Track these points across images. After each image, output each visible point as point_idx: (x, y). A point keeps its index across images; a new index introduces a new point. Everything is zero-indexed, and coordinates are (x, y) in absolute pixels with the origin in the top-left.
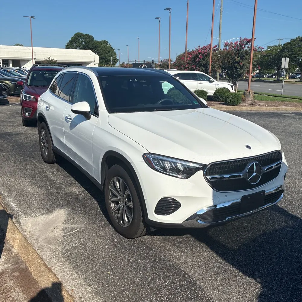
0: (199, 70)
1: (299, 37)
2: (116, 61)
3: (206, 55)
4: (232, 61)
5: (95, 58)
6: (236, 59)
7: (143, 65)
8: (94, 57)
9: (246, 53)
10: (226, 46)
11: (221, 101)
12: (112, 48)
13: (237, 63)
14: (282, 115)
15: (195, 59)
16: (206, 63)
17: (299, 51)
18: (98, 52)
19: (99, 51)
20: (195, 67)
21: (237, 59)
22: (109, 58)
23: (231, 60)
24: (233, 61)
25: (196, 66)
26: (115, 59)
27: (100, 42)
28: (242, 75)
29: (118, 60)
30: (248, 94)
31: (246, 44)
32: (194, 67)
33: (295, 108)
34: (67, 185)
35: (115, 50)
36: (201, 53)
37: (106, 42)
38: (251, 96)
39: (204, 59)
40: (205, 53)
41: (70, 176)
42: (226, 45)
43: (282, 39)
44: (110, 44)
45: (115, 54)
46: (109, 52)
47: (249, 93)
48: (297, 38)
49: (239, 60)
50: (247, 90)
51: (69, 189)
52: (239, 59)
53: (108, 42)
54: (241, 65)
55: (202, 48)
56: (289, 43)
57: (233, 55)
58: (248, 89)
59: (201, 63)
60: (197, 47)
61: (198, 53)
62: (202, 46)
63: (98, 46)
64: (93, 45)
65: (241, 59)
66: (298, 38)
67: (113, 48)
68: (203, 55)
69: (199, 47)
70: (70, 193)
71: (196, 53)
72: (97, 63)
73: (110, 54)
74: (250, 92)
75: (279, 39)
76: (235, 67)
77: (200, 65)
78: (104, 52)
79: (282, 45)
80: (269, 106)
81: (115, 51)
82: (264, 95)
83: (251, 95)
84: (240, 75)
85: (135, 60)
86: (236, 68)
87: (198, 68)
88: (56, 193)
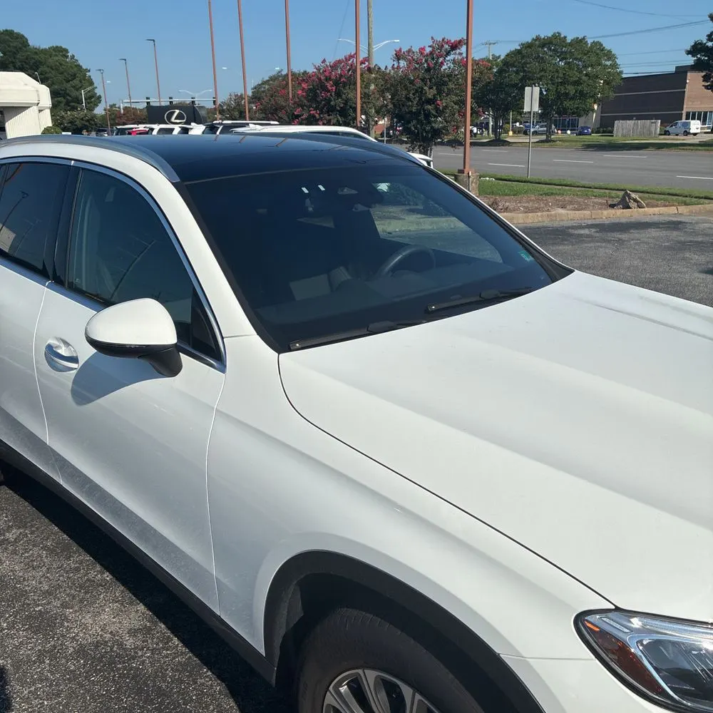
0: (328, 123)
1: (538, 38)
2: (94, 100)
3: (345, 84)
4: (417, 99)
5: (38, 95)
6: (426, 93)
7: (174, 112)
8: (37, 91)
9: (449, 76)
10: (398, 59)
11: (410, 205)
12: (79, 67)
13: (429, 102)
14: (571, 235)
15: (316, 95)
16: (346, 104)
17: (541, 71)
18: (43, 77)
19: (47, 75)
20: (319, 114)
21: (430, 93)
22: (74, 93)
23: (414, 94)
24: (421, 99)
25: (322, 112)
26: (91, 97)
27: (45, 50)
28: (444, 131)
29: (100, 97)
30: (464, 180)
31: (448, 53)
32: (317, 115)
33: (589, 212)
34: (74, 597)
35: (89, 71)
36: (330, 79)
37: (61, 51)
38: (473, 185)
39: (338, 94)
40: (341, 76)
41: (75, 547)
42: (398, 56)
43: (494, 44)
44: (73, 56)
45: (91, 83)
46: (74, 76)
47: (469, 177)
48: (533, 39)
49: (434, 95)
50: (461, 172)
51: (88, 619)
52: (434, 91)
53: (67, 51)
54: (441, 108)
55: (332, 64)
56: (518, 52)
57: (419, 83)
58: (464, 168)
59: (332, 103)
60: (318, 63)
61: (323, 78)
62: (331, 60)
63: (40, 62)
64: (27, 59)
65: (439, 92)
66: (536, 40)
67: (84, 67)
68: (336, 83)
69: (324, 61)
70: (97, 645)
71: (320, 79)
72: (47, 108)
73: (76, 82)
74: (470, 174)
75: (486, 44)
76: (425, 114)
77: (331, 110)
78: (60, 77)
79: (502, 57)
80: (528, 210)
81: (88, 74)
82: (487, 179)
83: (472, 182)
84: (437, 133)
85: (147, 98)
86: (427, 115)
87: (326, 115)
88: (41, 655)
